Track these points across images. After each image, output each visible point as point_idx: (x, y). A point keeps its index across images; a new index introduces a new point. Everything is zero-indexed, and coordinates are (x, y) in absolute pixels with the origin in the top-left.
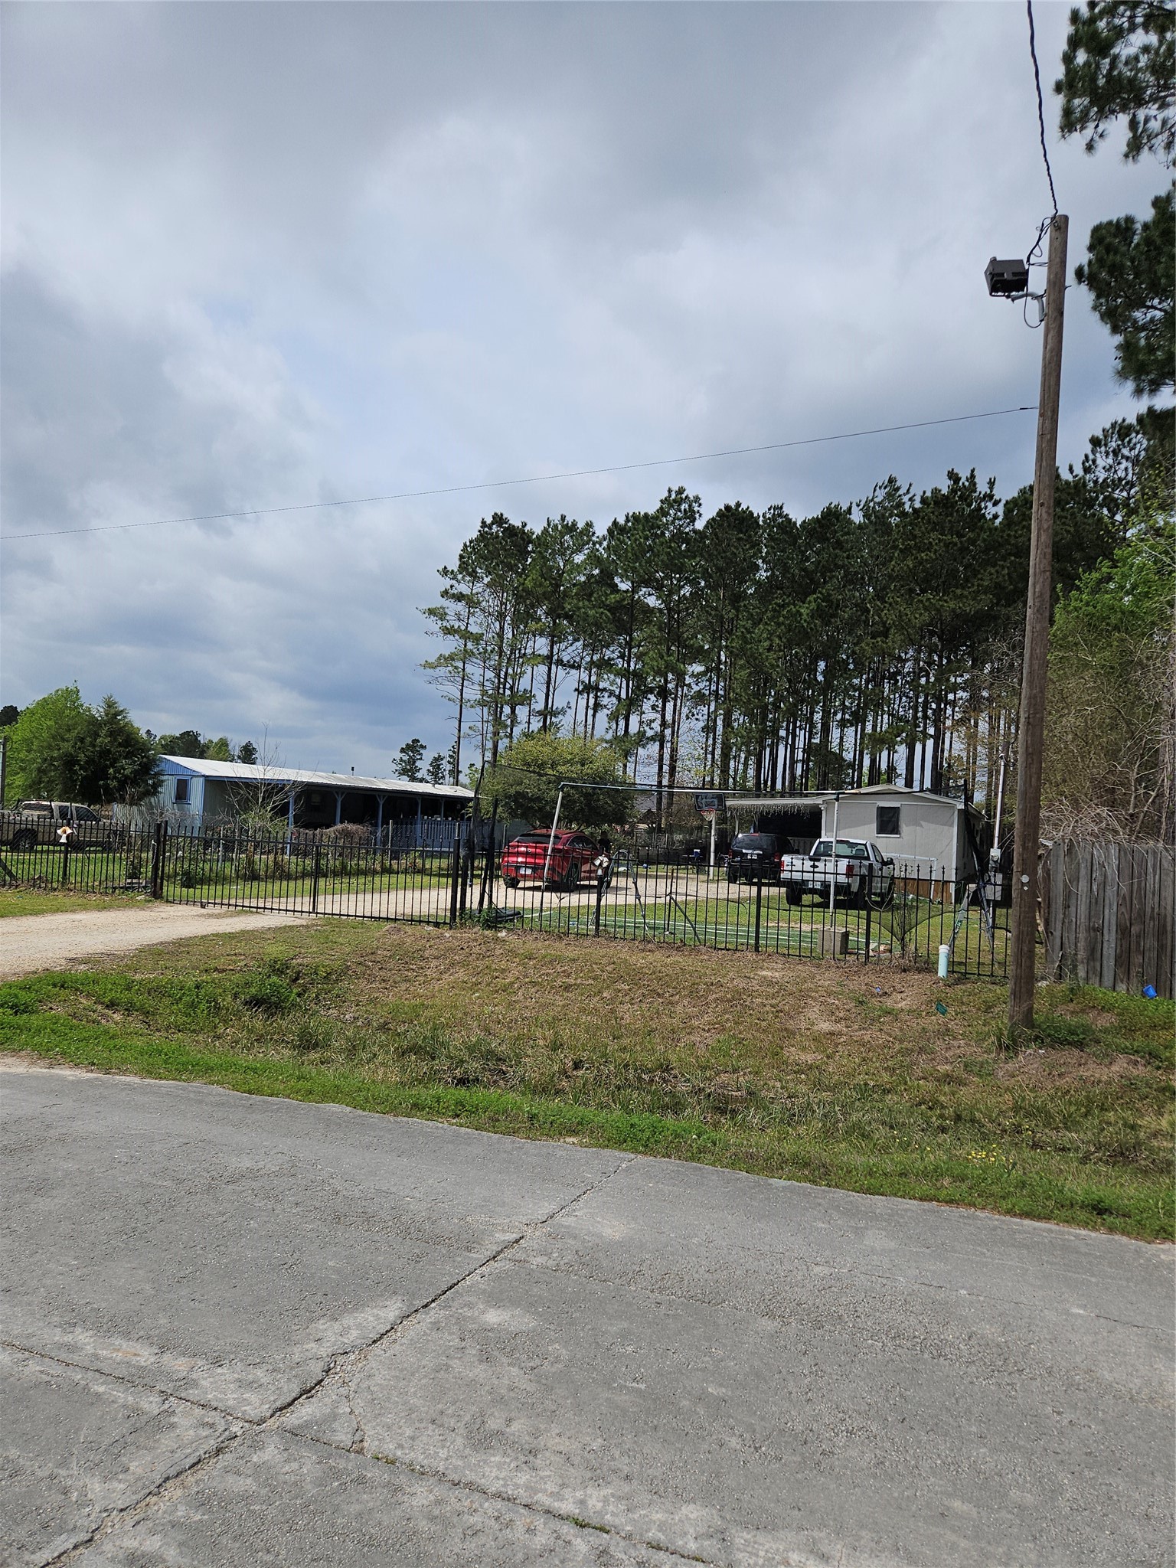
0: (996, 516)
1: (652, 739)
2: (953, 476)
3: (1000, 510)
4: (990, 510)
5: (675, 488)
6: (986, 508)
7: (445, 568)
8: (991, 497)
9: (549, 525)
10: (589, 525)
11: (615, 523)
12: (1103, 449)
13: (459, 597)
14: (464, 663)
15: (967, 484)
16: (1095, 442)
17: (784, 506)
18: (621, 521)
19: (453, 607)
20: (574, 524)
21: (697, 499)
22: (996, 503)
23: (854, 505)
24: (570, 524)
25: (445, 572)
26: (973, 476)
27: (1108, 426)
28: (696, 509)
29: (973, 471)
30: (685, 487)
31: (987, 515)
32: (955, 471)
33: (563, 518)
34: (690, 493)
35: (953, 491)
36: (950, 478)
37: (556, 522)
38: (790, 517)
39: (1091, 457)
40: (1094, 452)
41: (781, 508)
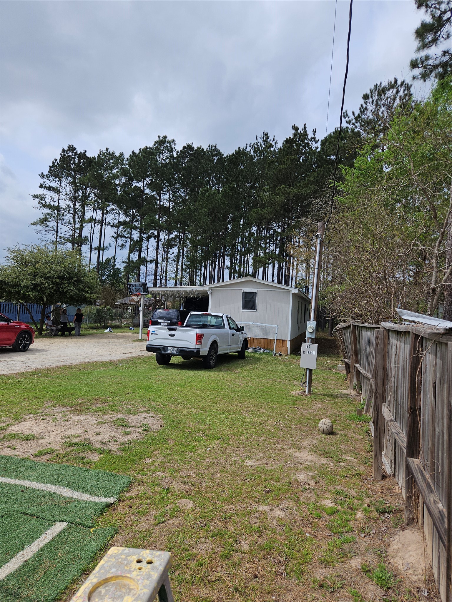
0: (317, 148)
1: (151, 262)
2: (295, 128)
3: (319, 144)
4: (314, 145)
5: (162, 136)
6: (312, 144)
7: (42, 173)
8: (314, 138)
9: (100, 153)
10: (122, 154)
11: (133, 153)
12: (371, 100)
13: (50, 188)
14: (57, 223)
15: (302, 132)
16: (366, 97)
17: (217, 146)
18: (137, 152)
19: (49, 195)
20: (113, 153)
21: (173, 141)
22: (317, 142)
23: (248, 146)
24: (111, 153)
25: (42, 175)
26: (305, 128)
27: (373, 87)
28: (173, 146)
29: (305, 125)
30: (167, 136)
31: (312, 148)
32: (296, 126)
33: (107, 149)
34: (169, 138)
35: (295, 135)
36: (294, 129)
37: (104, 152)
38: (221, 151)
39: (364, 106)
40: (366, 103)
41: (215, 146)
